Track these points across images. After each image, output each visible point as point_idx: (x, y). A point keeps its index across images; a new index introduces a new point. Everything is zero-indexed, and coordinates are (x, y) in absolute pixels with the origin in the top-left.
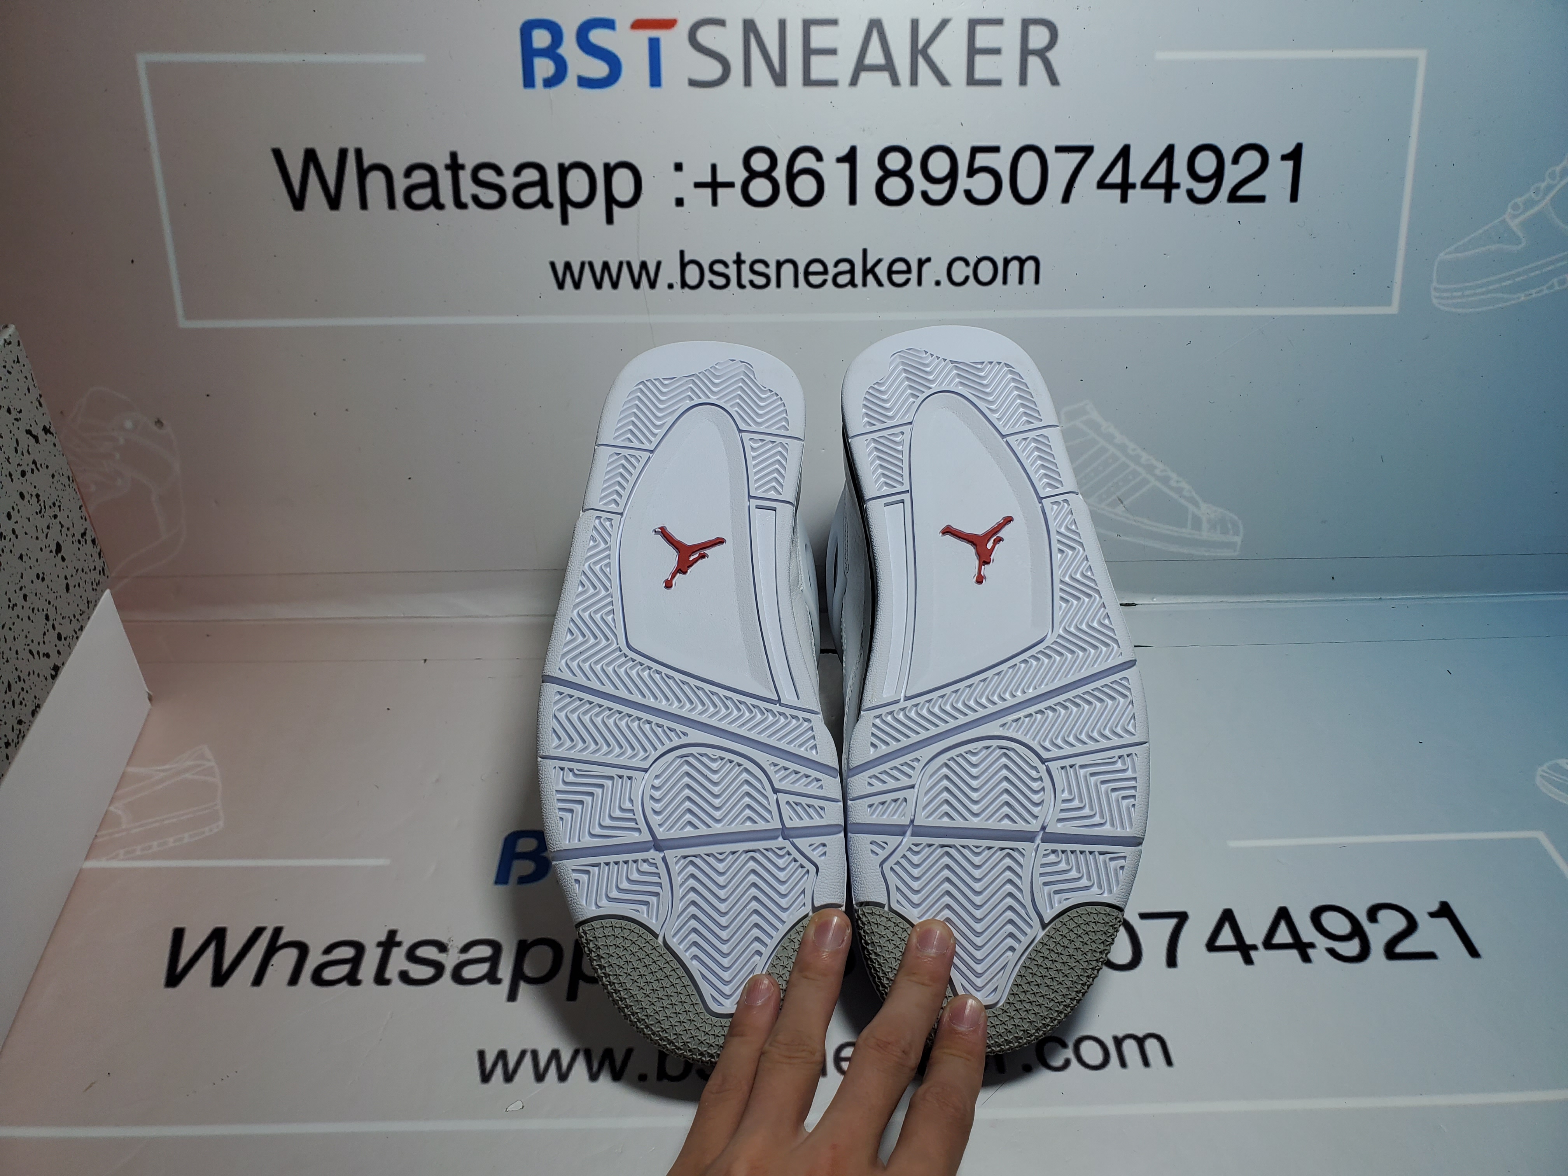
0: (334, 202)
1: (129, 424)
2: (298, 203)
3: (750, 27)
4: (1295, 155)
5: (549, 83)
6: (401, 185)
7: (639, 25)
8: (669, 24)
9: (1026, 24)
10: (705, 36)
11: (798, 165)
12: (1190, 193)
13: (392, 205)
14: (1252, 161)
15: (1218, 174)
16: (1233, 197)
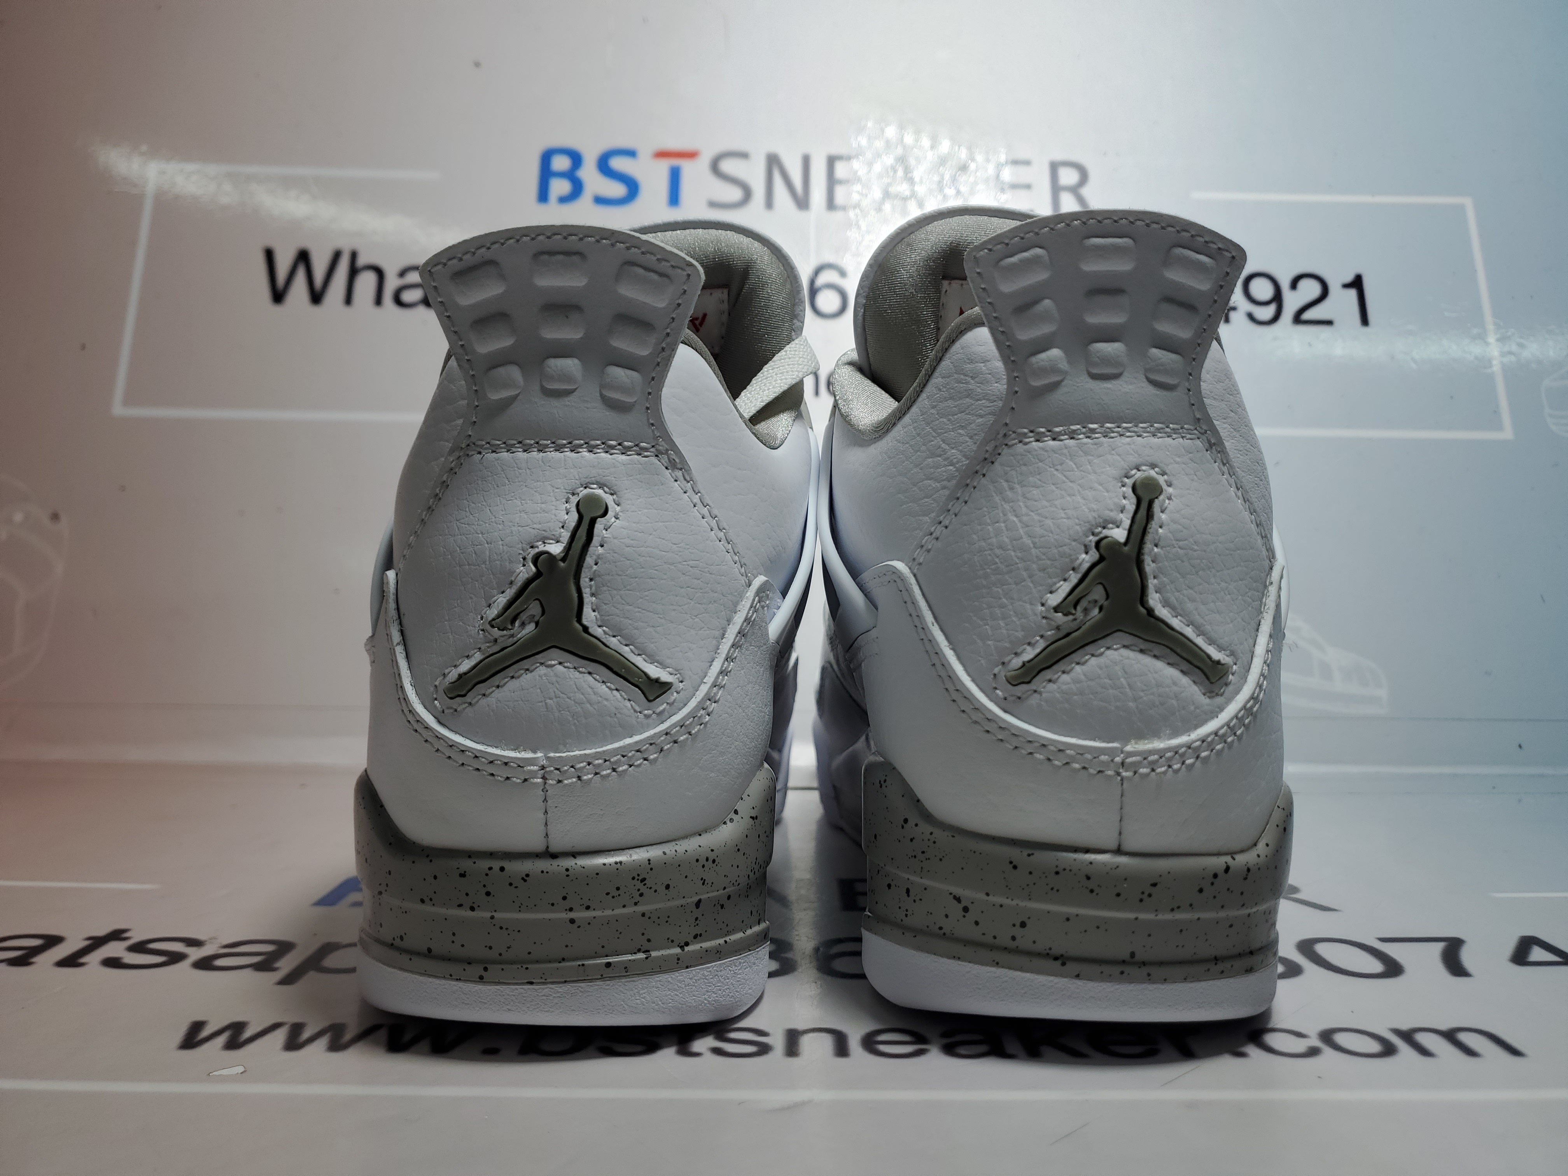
0: (316, 297)
1: (18, 517)
2: (278, 296)
3: (773, 162)
4: (1357, 283)
5: (563, 200)
6: (392, 283)
7: (662, 154)
8: (691, 155)
9: (1054, 167)
10: (728, 166)
11: (821, 280)
12: (1251, 317)
13: (378, 301)
14: (1309, 290)
15: (1277, 298)
16: (1298, 319)
